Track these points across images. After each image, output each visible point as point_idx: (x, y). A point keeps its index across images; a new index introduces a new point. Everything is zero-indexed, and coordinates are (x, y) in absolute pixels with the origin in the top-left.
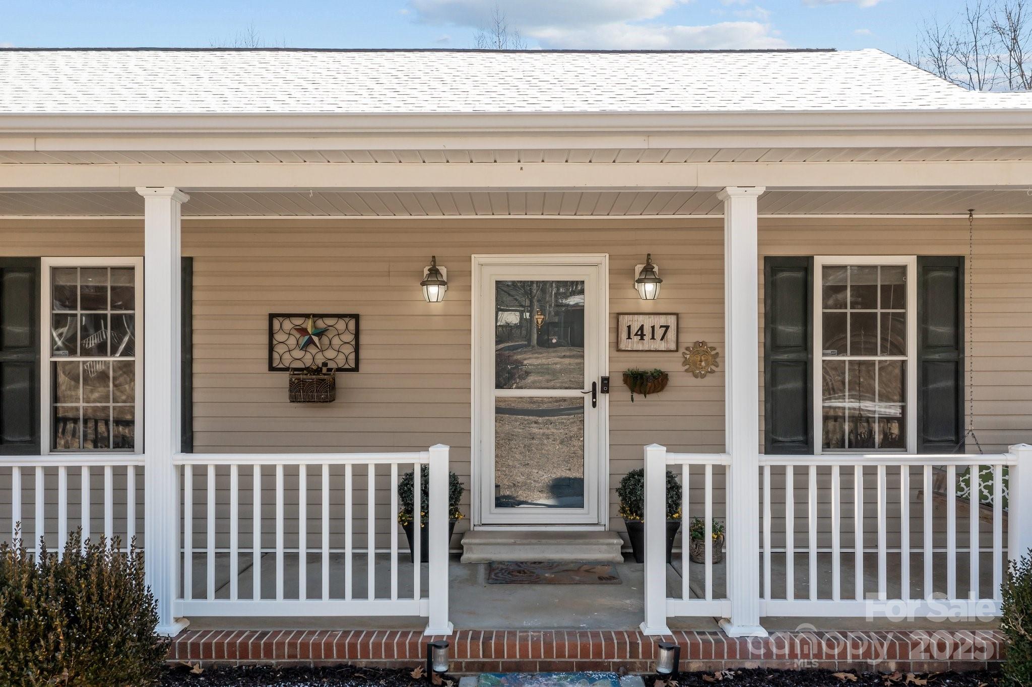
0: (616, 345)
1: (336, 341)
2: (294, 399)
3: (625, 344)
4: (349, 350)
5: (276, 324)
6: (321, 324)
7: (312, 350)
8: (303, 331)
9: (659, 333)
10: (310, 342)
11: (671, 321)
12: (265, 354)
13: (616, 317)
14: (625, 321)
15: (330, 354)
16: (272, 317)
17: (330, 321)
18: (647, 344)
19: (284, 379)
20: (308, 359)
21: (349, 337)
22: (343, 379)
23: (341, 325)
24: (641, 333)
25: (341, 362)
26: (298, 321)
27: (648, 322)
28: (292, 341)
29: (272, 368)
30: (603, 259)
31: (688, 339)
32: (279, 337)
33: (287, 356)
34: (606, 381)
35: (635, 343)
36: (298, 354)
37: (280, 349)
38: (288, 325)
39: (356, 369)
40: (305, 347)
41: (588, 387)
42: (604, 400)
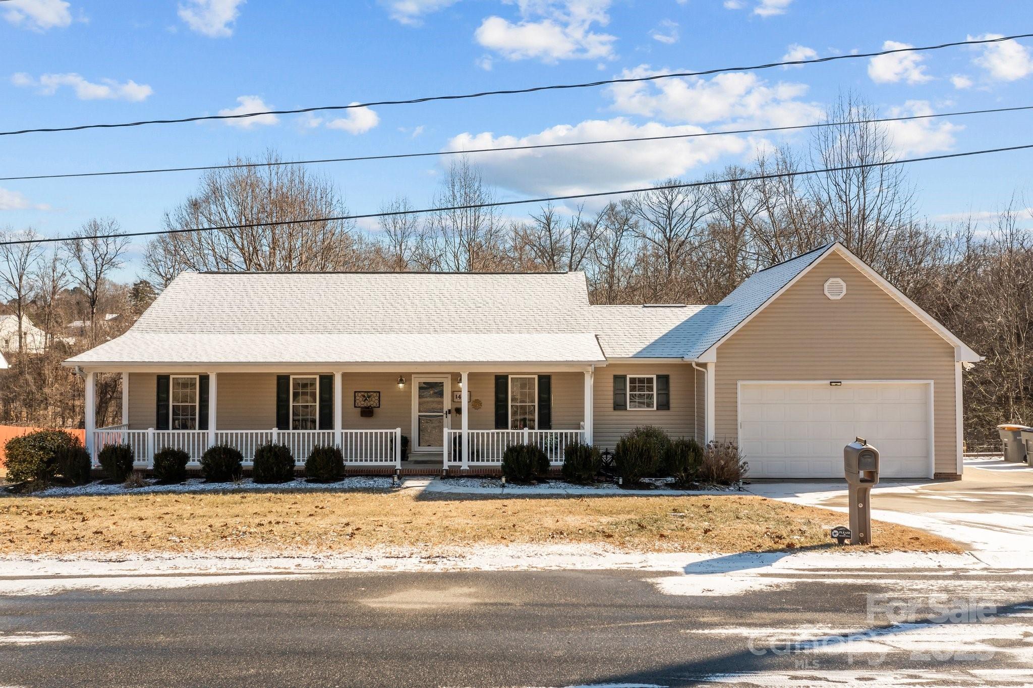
0: (453, 401)
1: (373, 399)
2: (362, 416)
4: (377, 401)
5: (356, 394)
6: (369, 394)
7: (366, 401)
8: (364, 396)
10: (366, 399)
12: (353, 403)
15: (372, 403)
16: (355, 392)
17: (372, 393)
19: (359, 410)
20: (365, 404)
21: (377, 398)
22: (375, 410)
23: (375, 394)
25: (375, 405)
26: (362, 393)
28: (361, 399)
29: (355, 407)
32: (357, 398)
33: (359, 403)
34: (449, 410)
36: (363, 403)
37: (357, 401)
38: (360, 394)
39: (379, 407)
40: (364, 401)
41: (445, 412)
42: (449, 416)
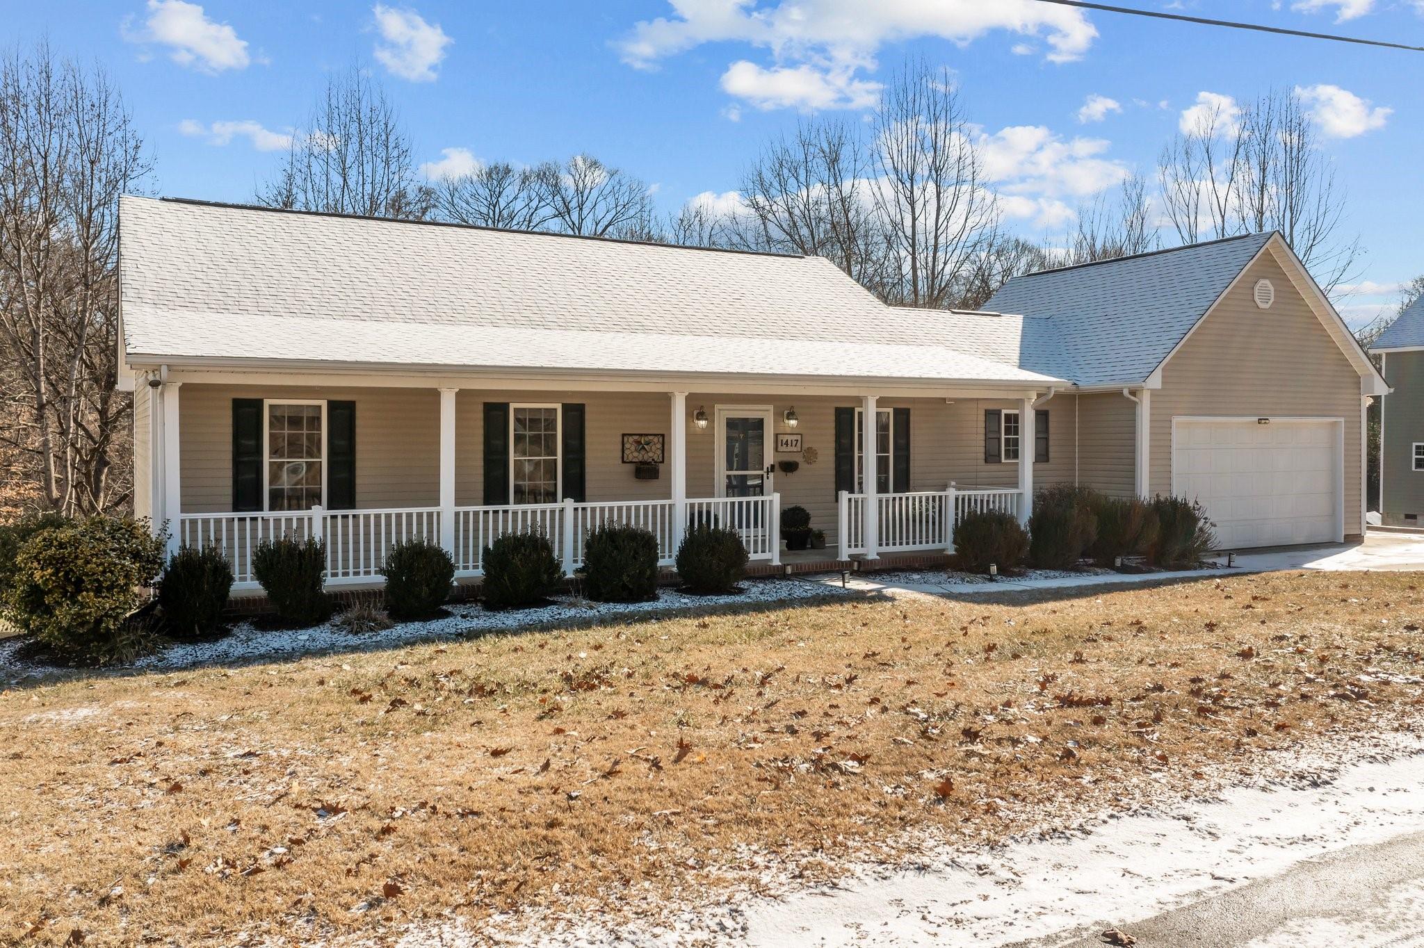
0: (776, 449)
1: (654, 448)
3: (780, 449)
4: (659, 452)
5: (626, 439)
6: (647, 439)
7: (643, 452)
9: (794, 443)
10: (642, 448)
11: (799, 437)
12: (620, 454)
13: (776, 436)
14: (780, 437)
15: (651, 454)
16: (624, 435)
17: (651, 438)
18: (789, 449)
19: (631, 467)
20: (641, 457)
21: (659, 446)
22: (658, 467)
23: (656, 439)
24: (787, 444)
25: (656, 459)
26: (636, 438)
27: (790, 438)
28: (633, 448)
29: (623, 462)
30: (771, 407)
31: (806, 446)
32: (627, 446)
33: (630, 456)
34: (773, 466)
35: (784, 448)
36: (636, 454)
37: (627, 452)
38: (631, 439)
39: (662, 462)
40: (639, 451)
41: (765, 469)
42: (771, 475)
